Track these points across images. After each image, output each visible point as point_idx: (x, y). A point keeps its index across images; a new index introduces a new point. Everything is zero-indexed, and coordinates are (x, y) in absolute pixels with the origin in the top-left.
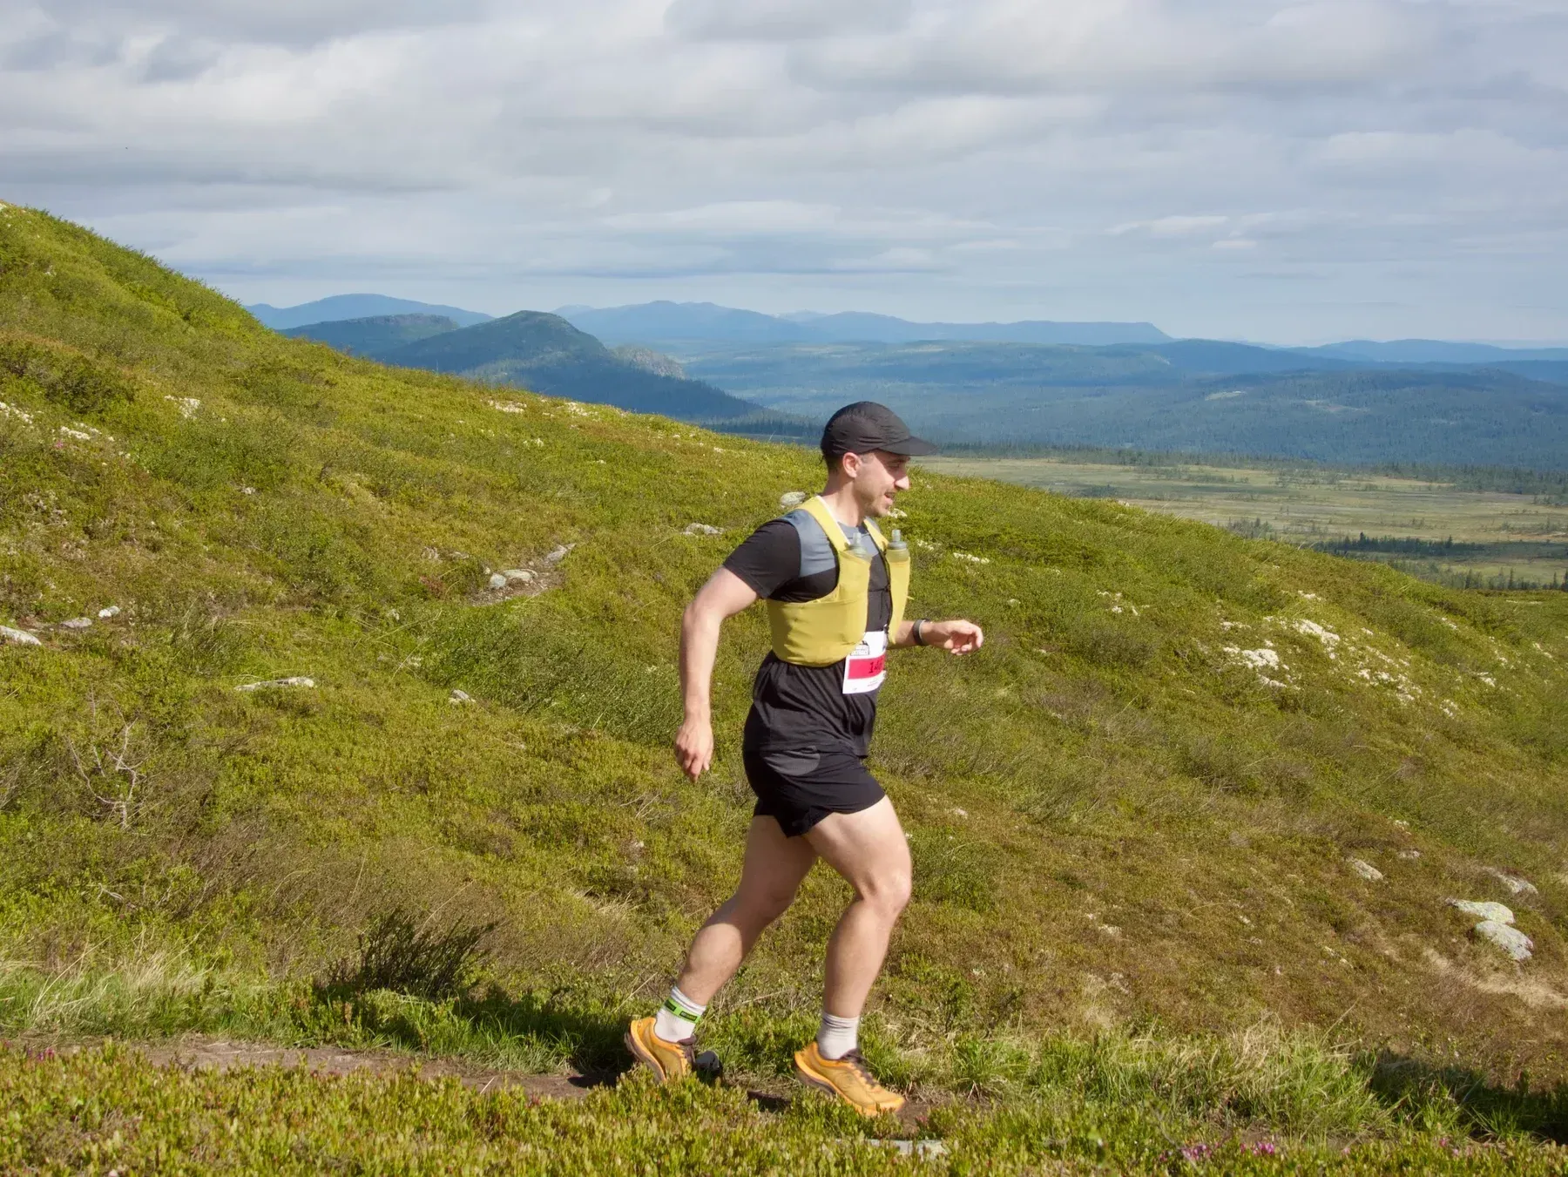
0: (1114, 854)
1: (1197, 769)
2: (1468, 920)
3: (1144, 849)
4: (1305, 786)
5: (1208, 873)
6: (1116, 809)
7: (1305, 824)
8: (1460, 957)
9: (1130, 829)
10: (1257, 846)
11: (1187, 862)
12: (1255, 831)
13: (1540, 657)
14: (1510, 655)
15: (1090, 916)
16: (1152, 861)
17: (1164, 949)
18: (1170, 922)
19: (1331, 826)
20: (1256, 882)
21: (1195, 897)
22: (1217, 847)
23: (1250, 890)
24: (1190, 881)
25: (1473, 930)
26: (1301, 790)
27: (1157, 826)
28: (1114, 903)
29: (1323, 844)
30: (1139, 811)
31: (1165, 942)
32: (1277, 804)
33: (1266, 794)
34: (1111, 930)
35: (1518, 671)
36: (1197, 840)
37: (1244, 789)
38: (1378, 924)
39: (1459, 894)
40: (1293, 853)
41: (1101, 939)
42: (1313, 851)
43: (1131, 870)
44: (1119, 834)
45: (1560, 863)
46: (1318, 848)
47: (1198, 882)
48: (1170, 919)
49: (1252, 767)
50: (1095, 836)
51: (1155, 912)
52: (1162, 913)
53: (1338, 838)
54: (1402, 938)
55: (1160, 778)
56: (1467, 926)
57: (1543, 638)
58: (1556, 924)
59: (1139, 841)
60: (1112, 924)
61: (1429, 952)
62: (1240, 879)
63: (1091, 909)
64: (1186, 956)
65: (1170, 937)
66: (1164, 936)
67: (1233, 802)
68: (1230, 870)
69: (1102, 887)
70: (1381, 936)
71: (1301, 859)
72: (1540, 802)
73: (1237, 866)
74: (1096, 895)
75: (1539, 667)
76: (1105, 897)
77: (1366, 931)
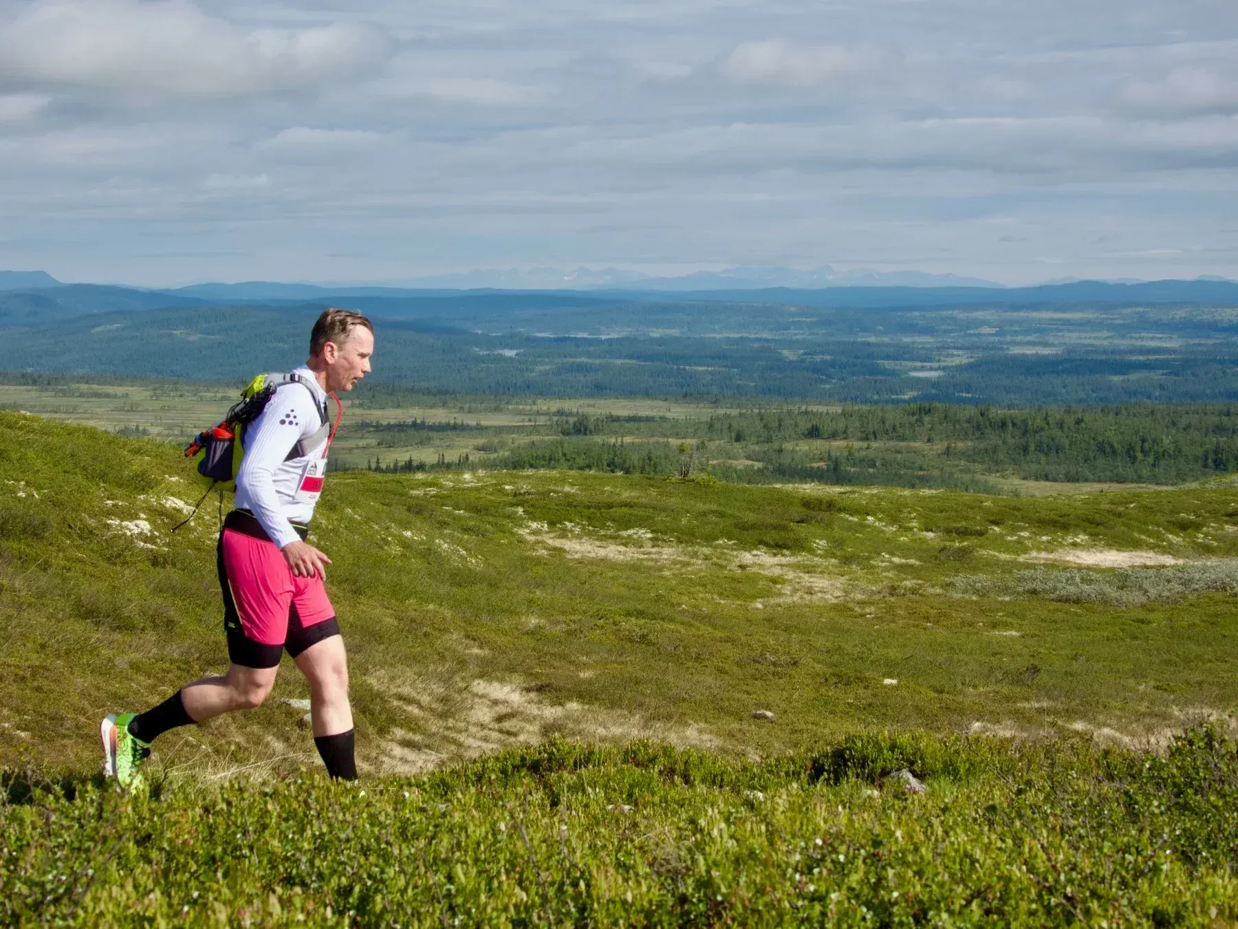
0: (23, 678)
1: (87, 613)
2: (298, 713)
3: (47, 674)
4: (173, 621)
5: (98, 689)
6: (25, 645)
7: (174, 650)
8: (293, 740)
9: (35, 660)
10: (135, 667)
11: (81, 681)
12: (135, 656)
13: (351, 520)
14: (328, 518)
15: (6, 725)
16: (54, 681)
17: (65, 746)
18: (68, 726)
19: (193, 650)
20: (135, 693)
21: (89, 707)
22: (106, 670)
23: (131, 699)
24: (83, 694)
25: (302, 720)
26: (170, 624)
27: (58, 657)
28: (25, 714)
29: (187, 663)
30: (43, 646)
31: (66, 741)
32: (151, 636)
33: (143, 629)
34: (23, 734)
35: (335, 531)
36: (90, 665)
37: (125, 626)
38: (230, 720)
39: (291, 695)
40: (164, 671)
41: (14, 742)
42: (179, 668)
43: (38, 689)
44: (27, 664)
45: (367, 669)
46: (183, 666)
47: (90, 695)
48: (68, 724)
49: (131, 610)
50: (9, 666)
51: (58, 719)
52: (62, 719)
53: (198, 659)
54: (248, 729)
55: (59, 621)
56: (297, 718)
57: (353, 504)
58: (364, 713)
59: (44, 668)
60: (24, 730)
61: (269, 738)
62: (122, 692)
63: (7, 719)
64: (82, 750)
65: (69, 737)
66: (64, 736)
67: (117, 636)
68: (115, 686)
69: (14, 703)
70: (232, 728)
71: (170, 675)
72: (351, 626)
73: (120, 683)
74: (11, 709)
75: (352, 526)
76: (18, 711)
77: (221, 725)
